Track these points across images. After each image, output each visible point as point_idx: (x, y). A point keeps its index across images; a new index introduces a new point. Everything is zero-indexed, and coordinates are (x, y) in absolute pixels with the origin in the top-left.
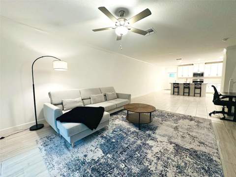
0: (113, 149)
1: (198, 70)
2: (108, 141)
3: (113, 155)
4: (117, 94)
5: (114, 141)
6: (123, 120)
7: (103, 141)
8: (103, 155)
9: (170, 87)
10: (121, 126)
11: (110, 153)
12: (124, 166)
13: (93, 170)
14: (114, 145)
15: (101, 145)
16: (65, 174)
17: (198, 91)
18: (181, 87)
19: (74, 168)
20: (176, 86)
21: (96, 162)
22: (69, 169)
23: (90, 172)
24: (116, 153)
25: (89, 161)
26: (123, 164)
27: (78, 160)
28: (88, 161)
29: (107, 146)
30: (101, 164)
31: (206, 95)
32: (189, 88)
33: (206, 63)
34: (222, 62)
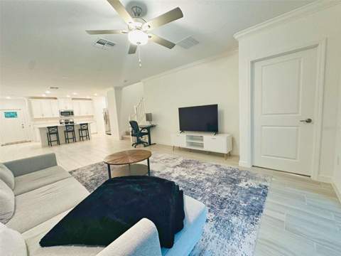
1: (66, 108)
13: (221, 208)
16: (240, 233)
17: (84, 133)
19: (229, 227)
20: (53, 131)
21: (212, 207)
22: (232, 232)
23: (225, 210)
25: (212, 214)
27: (216, 227)
28: (214, 216)
30: (212, 203)
32: (73, 131)
33: (73, 99)
34: (90, 99)
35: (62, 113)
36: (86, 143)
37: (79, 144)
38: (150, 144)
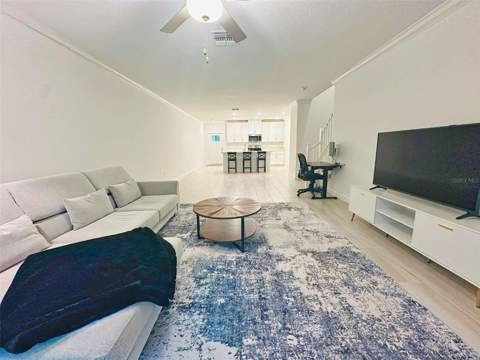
0: (240, 321)
1: (255, 131)
2: (210, 308)
3: (256, 333)
4: (139, 184)
5: (222, 301)
6: (190, 245)
7: (198, 319)
8: (234, 350)
9: (222, 159)
10: (200, 260)
11: (245, 334)
12: (295, 339)
14: (233, 311)
15: (203, 331)
17: (261, 163)
20: (232, 157)
24: (255, 324)
26: (290, 337)
29: (220, 323)
31: (271, 168)
32: (250, 159)
33: (263, 121)
34: (282, 120)
35: (251, 138)
36: (260, 176)
37: (254, 176)
38: (324, 196)
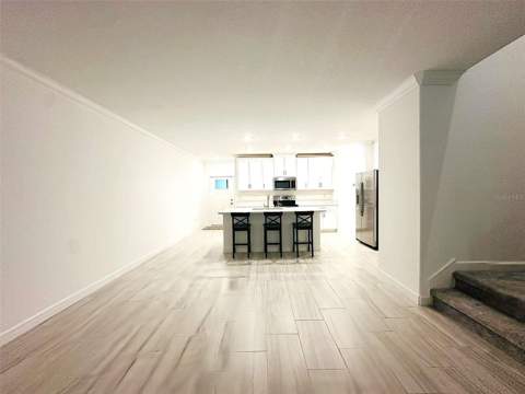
1: (285, 173)
18: (257, 226)
20: (239, 222)
32: (279, 228)
33: (298, 155)
34: (329, 154)
35: (277, 183)
